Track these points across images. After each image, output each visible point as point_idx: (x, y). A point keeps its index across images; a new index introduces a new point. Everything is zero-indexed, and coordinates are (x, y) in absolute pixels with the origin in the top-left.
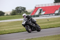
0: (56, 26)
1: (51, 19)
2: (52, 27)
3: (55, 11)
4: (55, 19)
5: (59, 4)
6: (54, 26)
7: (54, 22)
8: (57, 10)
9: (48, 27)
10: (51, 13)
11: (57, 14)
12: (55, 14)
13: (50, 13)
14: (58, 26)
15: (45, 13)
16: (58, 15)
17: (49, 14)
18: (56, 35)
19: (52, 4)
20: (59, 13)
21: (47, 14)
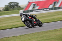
1: (45, 14)
2: (46, 22)
4: (49, 13)
7: (48, 16)
8: (51, 5)
10: (45, 8)
11: (51, 8)
12: (49, 8)
15: (39, 8)
20: (54, 7)
21: (41, 9)
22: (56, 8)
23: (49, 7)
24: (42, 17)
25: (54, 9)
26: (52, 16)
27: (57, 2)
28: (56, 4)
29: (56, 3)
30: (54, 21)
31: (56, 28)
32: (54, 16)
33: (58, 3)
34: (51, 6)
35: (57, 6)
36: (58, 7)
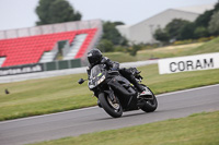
0: (46, 110)
1: (27, 83)
2: (30, 111)
3: (42, 55)
4: (41, 82)
5: (53, 29)
6: (40, 111)
7: (38, 93)
8: (47, 51)
9: (17, 114)
10: (27, 63)
11: (48, 64)
12: (41, 65)
13: (23, 64)
14: (52, 109)
15: (5, 63)
16: (54, 69)
17: (20, 65)
18: (48, 140)
19: (29, 29)
20: (57, 61)
21: (11, 65)
22: (66, 62)
23: (40, 59)
24: (19, 94)
25: (57, 66)
26: (51, 91)
27: (68, 43)
28: (64, 50)
29: (67, 46)
30: (60, 108)
31: (68, 135)
32: (58, 90)
33: (71, 45)
34: (48, 58)
35: (70, 55)
36: (72, 61)
